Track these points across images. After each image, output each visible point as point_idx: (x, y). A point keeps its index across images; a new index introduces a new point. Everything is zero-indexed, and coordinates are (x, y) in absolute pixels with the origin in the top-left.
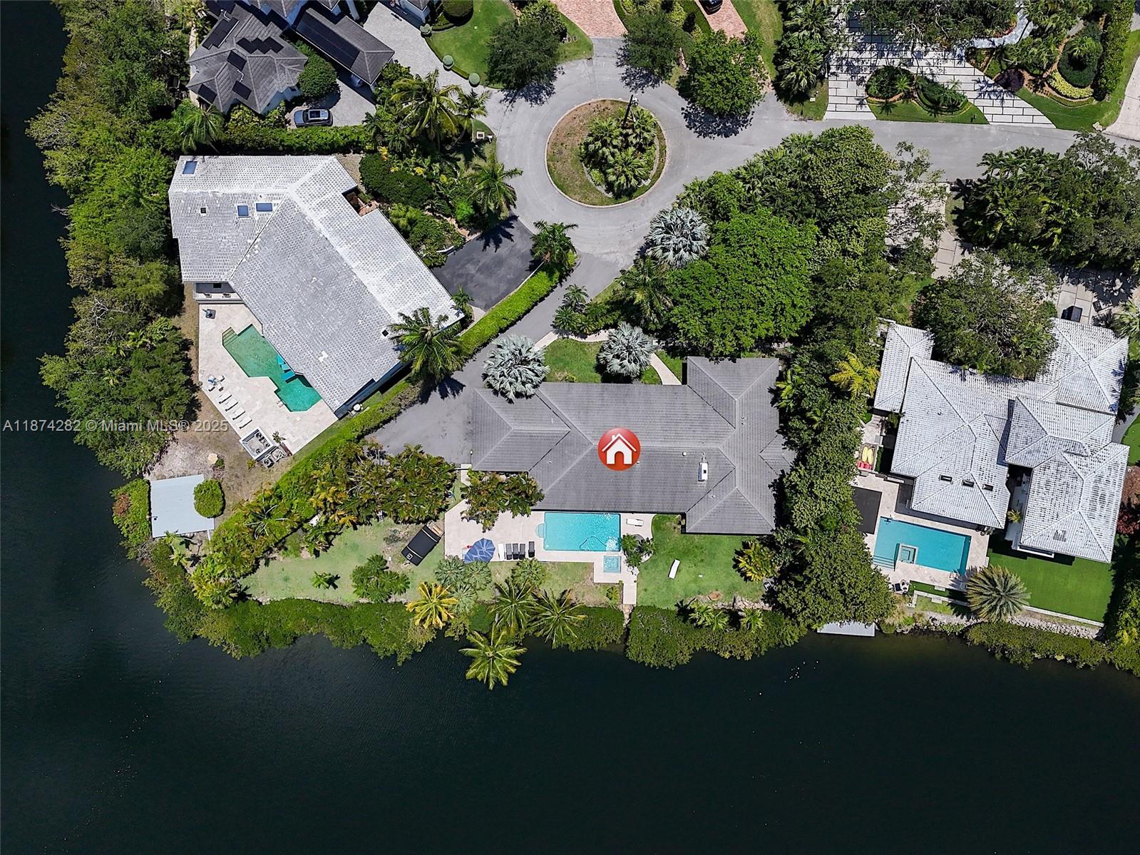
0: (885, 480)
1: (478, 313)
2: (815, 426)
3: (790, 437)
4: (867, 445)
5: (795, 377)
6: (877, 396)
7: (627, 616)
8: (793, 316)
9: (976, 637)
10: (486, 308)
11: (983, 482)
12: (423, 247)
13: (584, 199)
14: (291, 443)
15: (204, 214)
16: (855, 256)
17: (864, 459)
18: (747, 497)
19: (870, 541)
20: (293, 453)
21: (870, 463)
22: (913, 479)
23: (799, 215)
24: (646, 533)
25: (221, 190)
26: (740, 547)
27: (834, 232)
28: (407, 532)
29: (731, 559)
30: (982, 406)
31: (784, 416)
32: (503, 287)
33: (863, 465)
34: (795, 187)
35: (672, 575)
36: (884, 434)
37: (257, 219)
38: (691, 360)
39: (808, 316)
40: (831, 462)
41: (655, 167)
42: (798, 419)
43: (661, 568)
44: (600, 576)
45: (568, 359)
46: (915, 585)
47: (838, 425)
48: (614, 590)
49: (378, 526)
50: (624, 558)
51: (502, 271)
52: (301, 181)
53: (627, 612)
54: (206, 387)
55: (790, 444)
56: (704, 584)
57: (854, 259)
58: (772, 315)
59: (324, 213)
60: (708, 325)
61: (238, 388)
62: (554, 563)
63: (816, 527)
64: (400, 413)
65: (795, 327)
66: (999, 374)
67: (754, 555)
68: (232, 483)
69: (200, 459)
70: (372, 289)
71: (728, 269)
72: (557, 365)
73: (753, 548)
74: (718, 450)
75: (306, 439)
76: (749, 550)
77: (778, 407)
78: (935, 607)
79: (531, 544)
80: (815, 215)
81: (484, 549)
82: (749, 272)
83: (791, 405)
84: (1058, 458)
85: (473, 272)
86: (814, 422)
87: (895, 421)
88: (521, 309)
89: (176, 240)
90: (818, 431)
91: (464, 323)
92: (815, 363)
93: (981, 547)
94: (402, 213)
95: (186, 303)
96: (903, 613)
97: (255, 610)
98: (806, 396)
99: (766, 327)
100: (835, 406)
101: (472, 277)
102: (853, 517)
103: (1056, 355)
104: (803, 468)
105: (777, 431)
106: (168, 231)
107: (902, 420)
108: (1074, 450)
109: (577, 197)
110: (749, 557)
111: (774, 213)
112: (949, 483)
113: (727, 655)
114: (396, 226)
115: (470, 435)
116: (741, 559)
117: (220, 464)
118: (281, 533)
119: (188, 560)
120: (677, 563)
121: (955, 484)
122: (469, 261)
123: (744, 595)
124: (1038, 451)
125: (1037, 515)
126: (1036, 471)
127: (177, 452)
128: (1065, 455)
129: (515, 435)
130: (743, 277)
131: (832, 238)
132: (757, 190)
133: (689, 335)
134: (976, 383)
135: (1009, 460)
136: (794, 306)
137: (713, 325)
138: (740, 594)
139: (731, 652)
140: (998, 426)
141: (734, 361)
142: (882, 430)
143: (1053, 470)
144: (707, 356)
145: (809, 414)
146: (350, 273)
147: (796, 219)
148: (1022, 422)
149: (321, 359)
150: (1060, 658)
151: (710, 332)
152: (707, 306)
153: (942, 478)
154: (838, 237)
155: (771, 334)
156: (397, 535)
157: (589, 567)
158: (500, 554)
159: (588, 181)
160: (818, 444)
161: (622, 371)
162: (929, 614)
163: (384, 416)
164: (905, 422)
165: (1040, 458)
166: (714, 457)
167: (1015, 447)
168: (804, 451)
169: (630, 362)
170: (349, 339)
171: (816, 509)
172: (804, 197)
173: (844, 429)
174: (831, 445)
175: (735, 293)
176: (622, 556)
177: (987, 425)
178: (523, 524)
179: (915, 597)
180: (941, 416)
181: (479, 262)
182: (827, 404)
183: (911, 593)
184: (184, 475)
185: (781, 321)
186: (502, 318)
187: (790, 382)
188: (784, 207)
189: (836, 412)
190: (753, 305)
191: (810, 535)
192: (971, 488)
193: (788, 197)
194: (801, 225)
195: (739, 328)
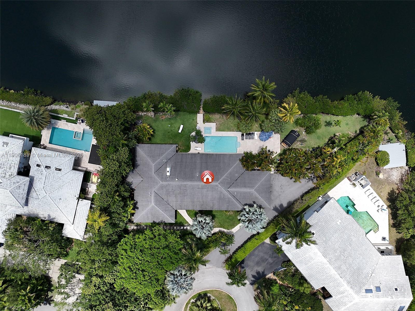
0: (87, 169)
1: (268, 241)
2: (118, 194)
3: (129, 187)
4: (94, 184)
5: (126, 215)
6: (89, 206)
7: (201, 109)
8: (126, 244)
9: (48, 99)
10: (264, 243)
11: (41, 168)
12: (293, 271)
13: (220, 293)
14: (348, 182)
15: (396, 287)
16: (97, 275)
17: (96, 177)
18: (149, 160)
19: (94, 142)
20: (346, 178)
21: (94, 176)
22: (74, 169)
23: (124, 292)
24: (193, 144)
25: (389, 299)
26: (152, 139)
27: (107, 286)
28: (297, 145)
29: (156, 133)
30: (40, 203)
31: (132, 197)
32: (256, 252)
33: (97, 175)
34: (125, 306)
35: (182, 126)
36: (87, 189)
37: (372, 286)
38: (173, 222)
39: (120, 245)
40: (110, 177)
41: (188, 308)
42: (125, 196)
43: (187, 129)
44: (213, 125)
45: (227, 220)
46: (75, 122)
47: (107, 194)
48: (206, 120)
49: (309, 147)
50: (202, 133)
51: (257, 259)
52: (352, 303)
53: (201, 111)
54: (385, 207)
55: (129, 184)
56: (168, 122)
57: (97, 274)
58: (136, 245)
59: (342, 289)
60: (166, 240)
62: (233, 131)
63: (118, 147)
64: (302, 196)
65: (126, 239)
66: (32, 219)
67: (146, 135)
68: (372, 165)
69: (386, 175)
71: (157, 268)
72: (232, 217)
73: (147, 138)
74: (162, 181)
76: (148, 137)
77: (135, 201)
78: (66, 113)
79: (243, 139)
80: (116, 293)
81: (264, 137)
82: (147, 266)
83: (128, 202)
84: (5, 180)
85: (270, 259)
86: (118, 196)
87: (82, 195)
88: (249, 244)
89: (406, 275)
90: (116, 191)
91: (274, 238)
92: (117, 222)
93: (44, 139)
94: (306, 289)
95: (395, 244)
96: (81, 110)
97: (361, 111)
98: (122, 208)
99: (140, 239)
100: (108, 204)
101: (270, 256)
102: (100, 152)
103: (3, 228)
104: (123, 174)
105: (135, 190)
106: (410, 279)
107: (78, 196)
109: (223, 294)
110: (148, 134)
111: (135, 293)
112: (57, 168)
114: (308, 283)
115: (271, 186)
116: (152, 133)
117: (377, 174)
118: (351, 144)
119: (389, 133)
120: (180, 131)
121: (54, 168)
122: (271, 264)
123: (150, 118)
126: (16, 173)
127: (396, 178)
129: (252, 187)
130: (150, 264)
131: (108, 283)
133: (175, 235)
134: (43, 214)
135: (27, 179)
136: (126, 250)
137: (164, 240)
138: (152, 118)
140: (33, 194)
141: (154, 221)
142: (88, 191)
143: (8, 174)
144: (166, 223)
145: (121, 199)
146: (330, 262)
148: (21, 196)
149: (340, 221)
150: (12, 91)
151: (165, 237)
152: (166, 250)
153: (60, 170)
154: (105, 284)
155: (137, 235)
156: (301, 143)
157: (218, 129)
159: (219, 301)
160: (116, 185)
161: (205, 217)
162: (69, 109)
163: (309, 195)
164: (76, 195)
165: (13, 180)
166: (164, 178)
167: (25, 185)
168: (123, 180)
169: (202, 221)
170: (329, 231)
171: (118, 156)
172: (121, 301)
173: (104, 193)
174: (110, 185)
175: (154, 256)
176: (204, 135)
177: (38, 194)
178: (247, 148)
179: (75, 117)
180: (59, 198)
181: (267, 264)
182: (112, 204)
183: (77, 119)
184: (392, 169)
185: (133, 242)
186: (257, 239)
187: (129, 213)
188: (130, 296)
189: (107, 201)
190: (146, 250)
191: (121, 144)
192: (46, 165)
193: (128, 301)
194: (123, 288)
195: (152, 239)
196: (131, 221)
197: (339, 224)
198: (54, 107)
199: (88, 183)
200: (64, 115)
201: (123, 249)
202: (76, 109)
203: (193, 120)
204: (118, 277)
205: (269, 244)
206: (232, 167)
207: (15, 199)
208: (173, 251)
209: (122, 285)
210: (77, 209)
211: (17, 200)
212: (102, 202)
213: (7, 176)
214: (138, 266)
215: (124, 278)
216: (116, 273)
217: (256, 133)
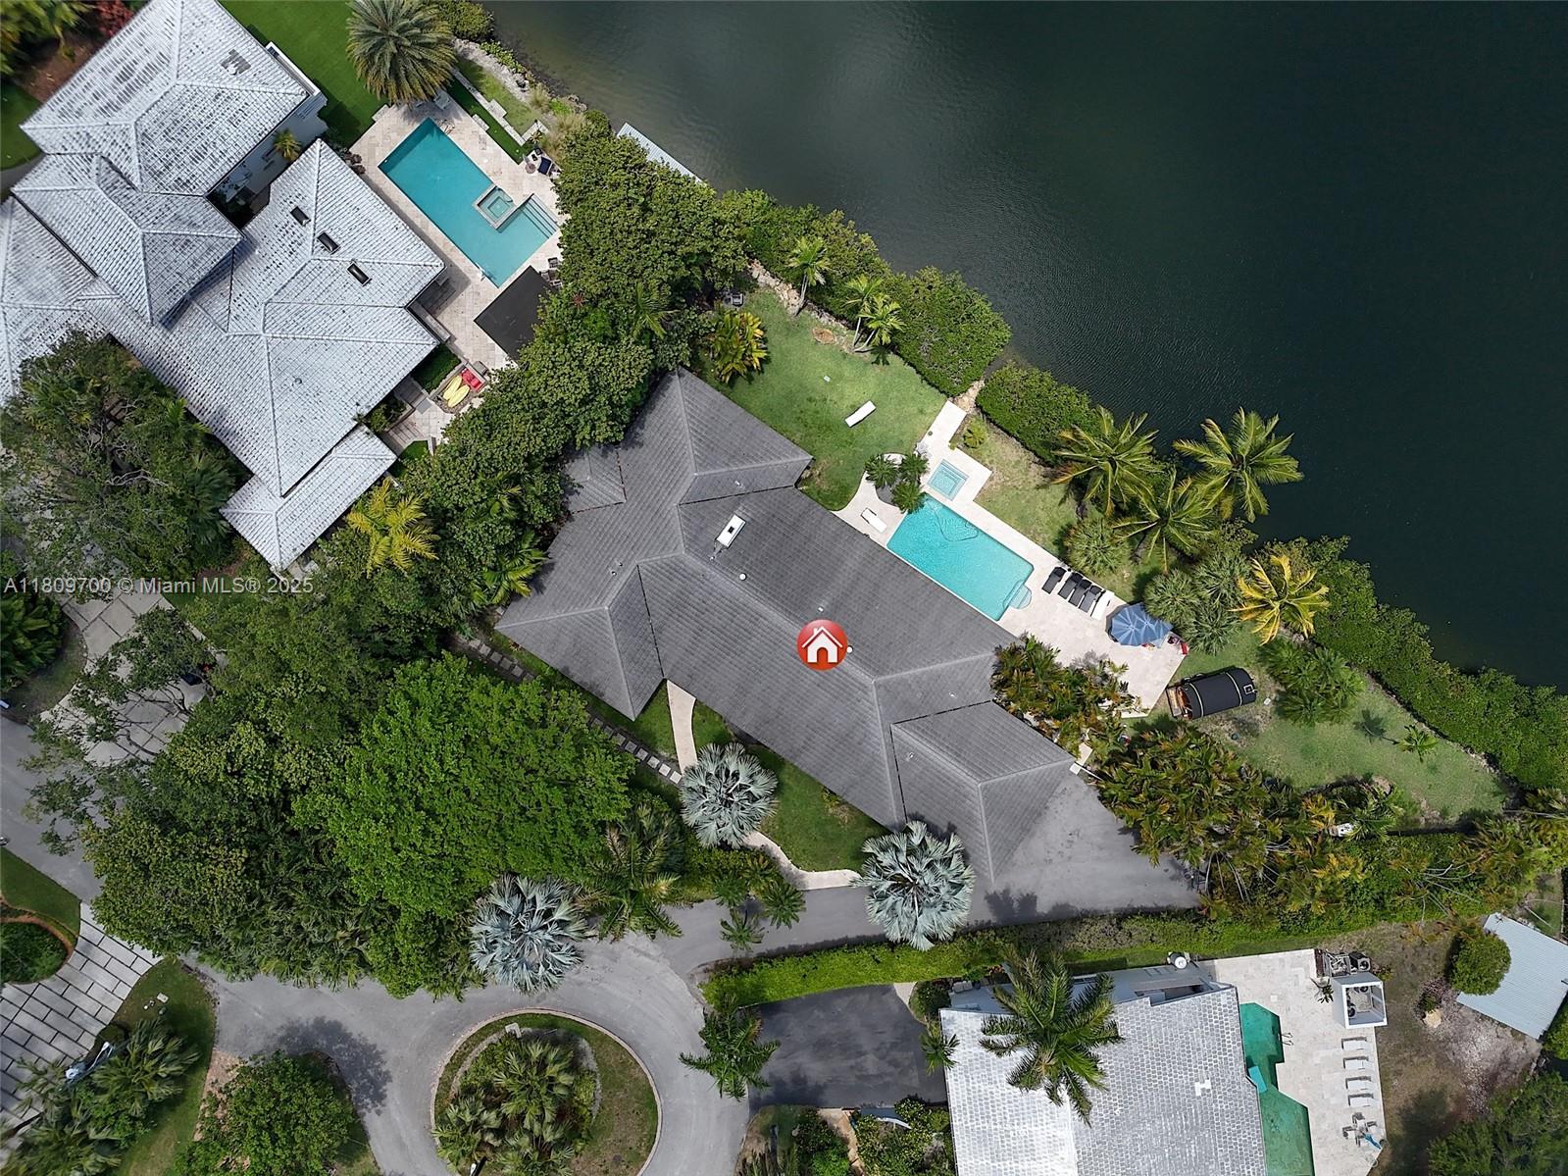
0: (452, 338)
1: (905, 991)
2: (515, 490)
3: (562, 496)
4: (446, 409)
5: (492, 586)
6: (381, 472)
7: (973, 393)
8: (429, 685)
9: (476, 16)
10: (887, 990)
11: (302, 230)
12: (927, 1149)
13: (627, 1064)
14: (1307, 968)
16: (261, 725)
17: (465, 389)
18: (688, 447)
19: (545, 255)
20: (1312, 951)
21: (459, 380)
22: (409, 308)
23: (312, 845)
24: (866, 490)
26: (741, 383)
27: (268, 785)
28: (1220, 729)
29: (766, 375)
30: (220, 347)
31: (546, 538)
32: (840, 1005)
33: (473, 383)
35: (869, 407)
36: (409, 408)
38: (631, 713)
39: (406, 674)
41: (485, 1045)
42: (532, 517)
43: (878, 428)
44: (977, 475)
45: (814, 831)
46: (516, 153)
47: (478, 467)
48: (964, 440)
50: (924, 479)
51: (826, 1029)
53: (969, 398)
54: (1379, 1133)
55: (569, 488)
56: (831, 365)
57: (265, 721)
58: (461, 710)
60: (578, 760)
61: (1333, 1101)
62: (1033, 539)
63: (621, 331)
64: (1123, 916)
65: (438, 668)
67: (735, 356)
68: (1426, 963)
69: (1450, 1028)
71: (484, 835)
72: (836, 830)
73: (729, 367)
74: (688, 550)
75: (1281, 960)
76: (737, 367)
77: (546, 556)
78: (507, 101)
79: (1047, 588)
80: (283, 830)
81: (1132, 628)
82: (455, 808)
83: (526, 545)
84: (153, 187)
85: (871, 1058)
86: (513, 499)
87: (380, 416)
88: (839, 959)
90: (515, 479)
92: (446, 588)
93: (373, 141)
96: (561, 126)
98: (498, 547)
99: (486, 700)
100: (462, 502)
101: (878, 1049)
102: (552, 308)
103: (41, 349)
104: (578, 438)
105: (572, 520)
107: (366, 411)
108: (117, 180)
109: (635, 1073)
111: (346, 874)
112: (359, 265)
113: (866, 238)
115: (1037, 812)
116: (756, 363)
117: (1425, 1005)
118: (1408, 846)
119: (1551, 889)
120: (851, 421)
121: (348, 258)
122: (867, 1078)
123: (781, 309)
124: (177, 217)
125: (251, 121)
126: (204, 189)
127: (1476, 1059)
128: (137, 183)
129: (980, 773)
131: (282, 776)
132: (351, 926)
133: (618, 763)
134: (205, 391)
135: (233, 235)
136: (415, 705)
137: (571, 755)
138: (785, 314)
139: (856, 239)
140: (216, 303)
141: (567, 668)
142: (407, 417)
143: (175, 172)
145: (512, 515)
147: (317, 842)
148: (172, 280)
149: (1208, 1085)
151: (581, 744)
152: (557, 796)
153: (364, 279)
154: (267, 771)
155: (484, 680)
156: (1234, 730)
157: (985, 499)
158: (1109, 602)
159: (605, 1088)
160: (529, 458)
161: (754, 767)
162: (523, 97)
163: (1154, 926)
164: (363, 403)
165: (180, 206)
166: (701, 539)
167: (210, 248)
168: (555, 461)
169: (736, 775)
170: (1149, 1093)
171: (604, 360)
172: (282, 871)
173: (471, 456)
174: (509, 444)
175: (500, 786)
176: (926, 482)
177: (234, 313)
178: (1042, 628)
179: (527, 136)
180: (298, 374)
181: (852, 1067)
182: (470, 513)
183: (530, 146)
184: (1483, 1017)
185: (455, 692)
186: (878, 962)
187: (505, 583)
188: (324, 875)
189: (466, 491)
190: (485, 748)
191: (639, 327)
192: (327, 232)
193: (306, 888)
194: (317, 828)
195: (529, 722)
196: (482, 620)
197: (1198, 1093)
198: (477, 53)
199: (424, 391)
200: (493, 102)
201: (407, 696)
202: (547, 111)
203: (921, 412)
204: (328, 779)
205: (904, 1005)
206: (956, 657)
207: (143, 274)
208: (578, 814)
209: (321, 818)
210: (333, 454)
211: (148, 284)
212: (442, 485)
213: (169, 179)
214: (424, 786)
215: (344, 797)
216: (327, 761)
217: (1109, 595)
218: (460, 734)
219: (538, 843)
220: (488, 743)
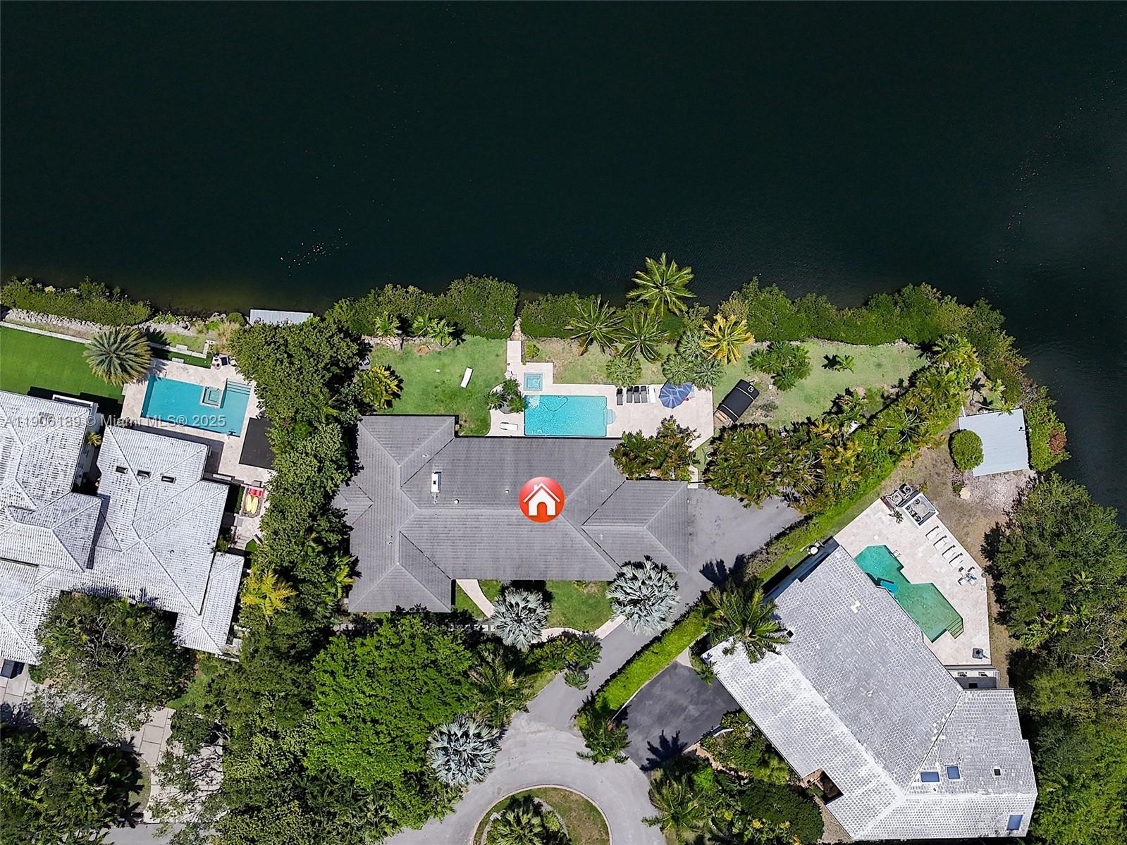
1: (685, 659)
2: (314, 535)
3: (339, 522)
4: (252, 516)
5: (332, 590)
6: (241, 570)
7: (518, 328)
8: (333, 659)
10: (675, 666)
11: (127, 476)
12: (748, 734)
14: (883, 511)
15: (996, 768)
16: (264, 731)
17: (256, 500)
18: (387, 455)
19: (253, 411)
20: (879, 499)
22: (204, 479)
23: (325, 778)
24: (496, 415)
25: (979, 797)
26: (395, 402)
28: (753, 416)
29: (406, 390)
30: (123, 561)
31: (344, 547)
32: (657, 689)
33: (258, 494)
34: (329, 813)
35: (469, 371)
37: (937, 764)
38: (447, 609)
39: (318, 662)
40: (297, 495)
41: (485, 835)
42: (330, 543)
43: (481, 379)
44: (545, 370)
45: (584, 608)
46: (205, 364)
47: (288, 536)
48: (530, 356)
49: (784, 422)
50: (520, 389)
51: (658, 708)
52: (890, 809)
53: (518, 332)
54: (977, 572)
55: (340, 515)
56: (436, 362)
57: (265, 728)
58: (356, 661)
59: (863, 772)
60: (430, 649)
61: (943, 570)
62: (596, 383)
63: (316, 424)
64: (768, 544)
65: (332, 648)
66: (102, 599)
67: (382, 393)
68: (942, 467)
69: (979, 493)
70: (806, 684)
71: (408, 715)
72: (595, 600)
73: (383, 400)
74: (419, 507)
75: (867, 515)
76: (387, 399)
77: (351, 556)
79: (620, 403)
80: (307, 780)
81: (671, 397)
82: (384, 711)
83: (337, 559)
84: (43, 504)
85: (691, 707)
86: (315, 540)
87: (222, 542)
88: (637, 665)
89: (1024, 738)
90: (310, 530)
91: (702, 646)
92: (311, 606)
93: (130, 406)
94: (776, 773)
95: (1005, 666)
97: (911, 333)
98: (323, 569)
99: (365, 648)
100: (291, 558)
101: (692, 700)
102: (275, 434)
103: (36, 621)
104: (328, 488)
105: (352, 529)
106: (1034, 749)
107: (214, 544)
108: (23, 513)
109: (574, 798)
110: (386, 391)
111: (353, 781)
112: (165, 475)
113: (411, 289)
114: (781, 759)
115: (690, 521)
116: (395, 389)
117: (957, 489)
118: (888, 415)
119: (983, 386)
120: (464, 384)
121: (158, 473)
122: (696, 719)
123: (391, 351)
124: (64, 511)
125: (70, 440)
126: (68, 488)
127: (1003, 500)
128: (34, 508)
129: (642, 521)
130: (391, 704)
131: (290, 752)
132: (372, 807)
133: (451, 637)
134: (128, 588)
135: (97, 501)
136: (332, 673)
137: (425, 648)
138: (395, 353)
139: (407, 292)
140: (106, 539)
141: (398, 607)
143: (49, 490)
144: (428, 613)
145: (320, 548)
146: (831, 702)
147: (328, 775)
148: (80, 543)
149: (858, 604)
150: (50, 289)
151: (427, 640)
152: (432, 672)
153: (172, 480)
154: (282, 753)
155: (359, 640)
156: (764, 413)
157: (558, 379)
158: (653, 392)
159: (562, 816)
160: (310, 515)
161: (525, 594)
162: (191, 333)
163: (784, 540)
164: (210, 542)
165: (61, 505)
166: (424, 500)
167: (89, 516)
168: (325, 508)
169: (517, 604)
170: (829, 627)
171: (316, 444)
172: (320, 800)
173: (282, 533)
174: (297, 515)
175: (400, 686)
176: (523, 391)
177: (119, 540)
178: (630, 425)
179: (206, 351)
180: (170, 549)
181: (685, 719)
182: (299, 560)
183: (210, 356)
184: (994, 476)
185: (348, 655)
186: (657, 653)
187: (339, 584)
188: (342, 788)
189: (290, 551)
190: (380, 672)
191: (323, 416)
192: (140, 469)
193: (337, 801)
194: (323, 768)
195: (396, 646)
196: (340, 611)
197: (856, 611)
198: (153, 327)
200: (178, 346)
201: (325, 672)
202: (208, 332)
203: (497, 356)
204: (314, 739)
205: (689, 667)
206: (592, 470)
207: (65, 549)
208: (448, 675)
209: (322, 761)
210: (211, 577)
211: (70, 554)
212: (277, 555)
213: (48, 495)
214: (362, 710)
215: (327, 743)
216: (308, 729)
217: (651, 387)
218: (364, 673)
219: (436, 701)
220: (380, 669)
